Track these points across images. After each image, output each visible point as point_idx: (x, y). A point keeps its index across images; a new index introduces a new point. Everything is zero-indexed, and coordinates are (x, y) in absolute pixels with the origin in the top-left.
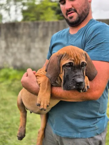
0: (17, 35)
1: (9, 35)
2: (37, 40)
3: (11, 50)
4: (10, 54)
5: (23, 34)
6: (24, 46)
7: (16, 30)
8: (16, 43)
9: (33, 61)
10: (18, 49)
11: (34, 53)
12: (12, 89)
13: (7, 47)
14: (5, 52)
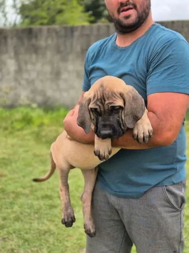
0: (36, 50)
1: (22, 50)
2: (71, 57)
3: (25, 76)
4: (23, 82)
5: (46, 48)
6: (48, 68)
7: (34, 41)
8: (34, 64)
9: (65, 94)
10: (39, 73)
11: (66, 81)
12: (44, 140)
13: (19, 71)
14: (16, 80)
